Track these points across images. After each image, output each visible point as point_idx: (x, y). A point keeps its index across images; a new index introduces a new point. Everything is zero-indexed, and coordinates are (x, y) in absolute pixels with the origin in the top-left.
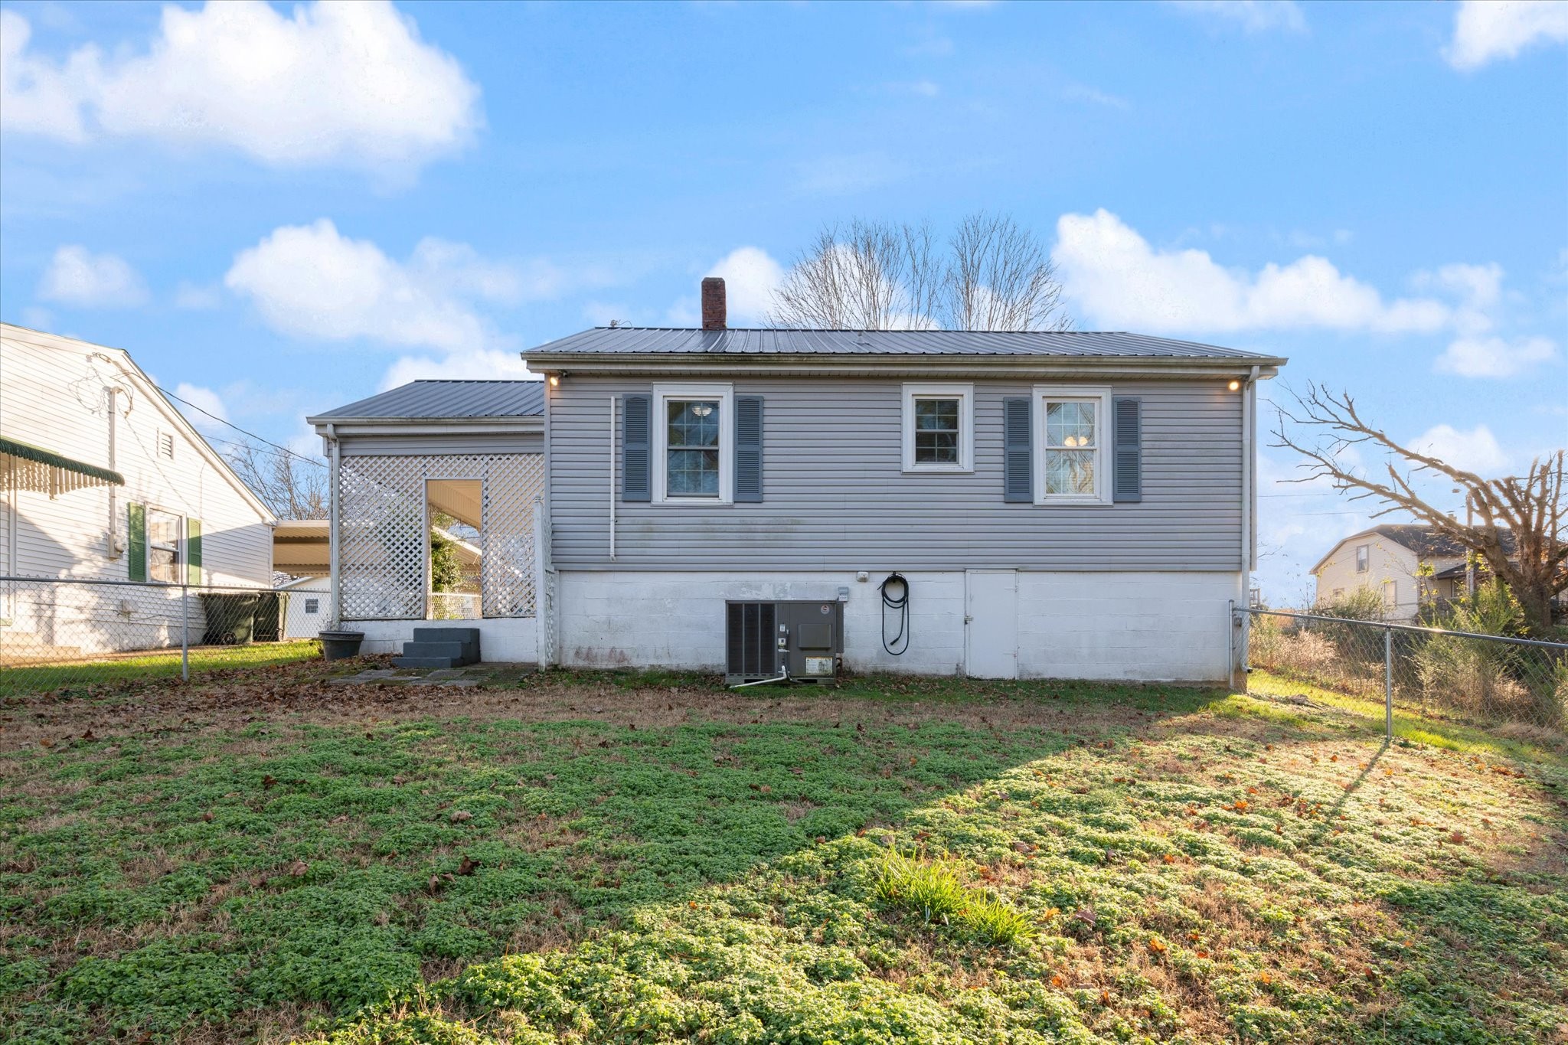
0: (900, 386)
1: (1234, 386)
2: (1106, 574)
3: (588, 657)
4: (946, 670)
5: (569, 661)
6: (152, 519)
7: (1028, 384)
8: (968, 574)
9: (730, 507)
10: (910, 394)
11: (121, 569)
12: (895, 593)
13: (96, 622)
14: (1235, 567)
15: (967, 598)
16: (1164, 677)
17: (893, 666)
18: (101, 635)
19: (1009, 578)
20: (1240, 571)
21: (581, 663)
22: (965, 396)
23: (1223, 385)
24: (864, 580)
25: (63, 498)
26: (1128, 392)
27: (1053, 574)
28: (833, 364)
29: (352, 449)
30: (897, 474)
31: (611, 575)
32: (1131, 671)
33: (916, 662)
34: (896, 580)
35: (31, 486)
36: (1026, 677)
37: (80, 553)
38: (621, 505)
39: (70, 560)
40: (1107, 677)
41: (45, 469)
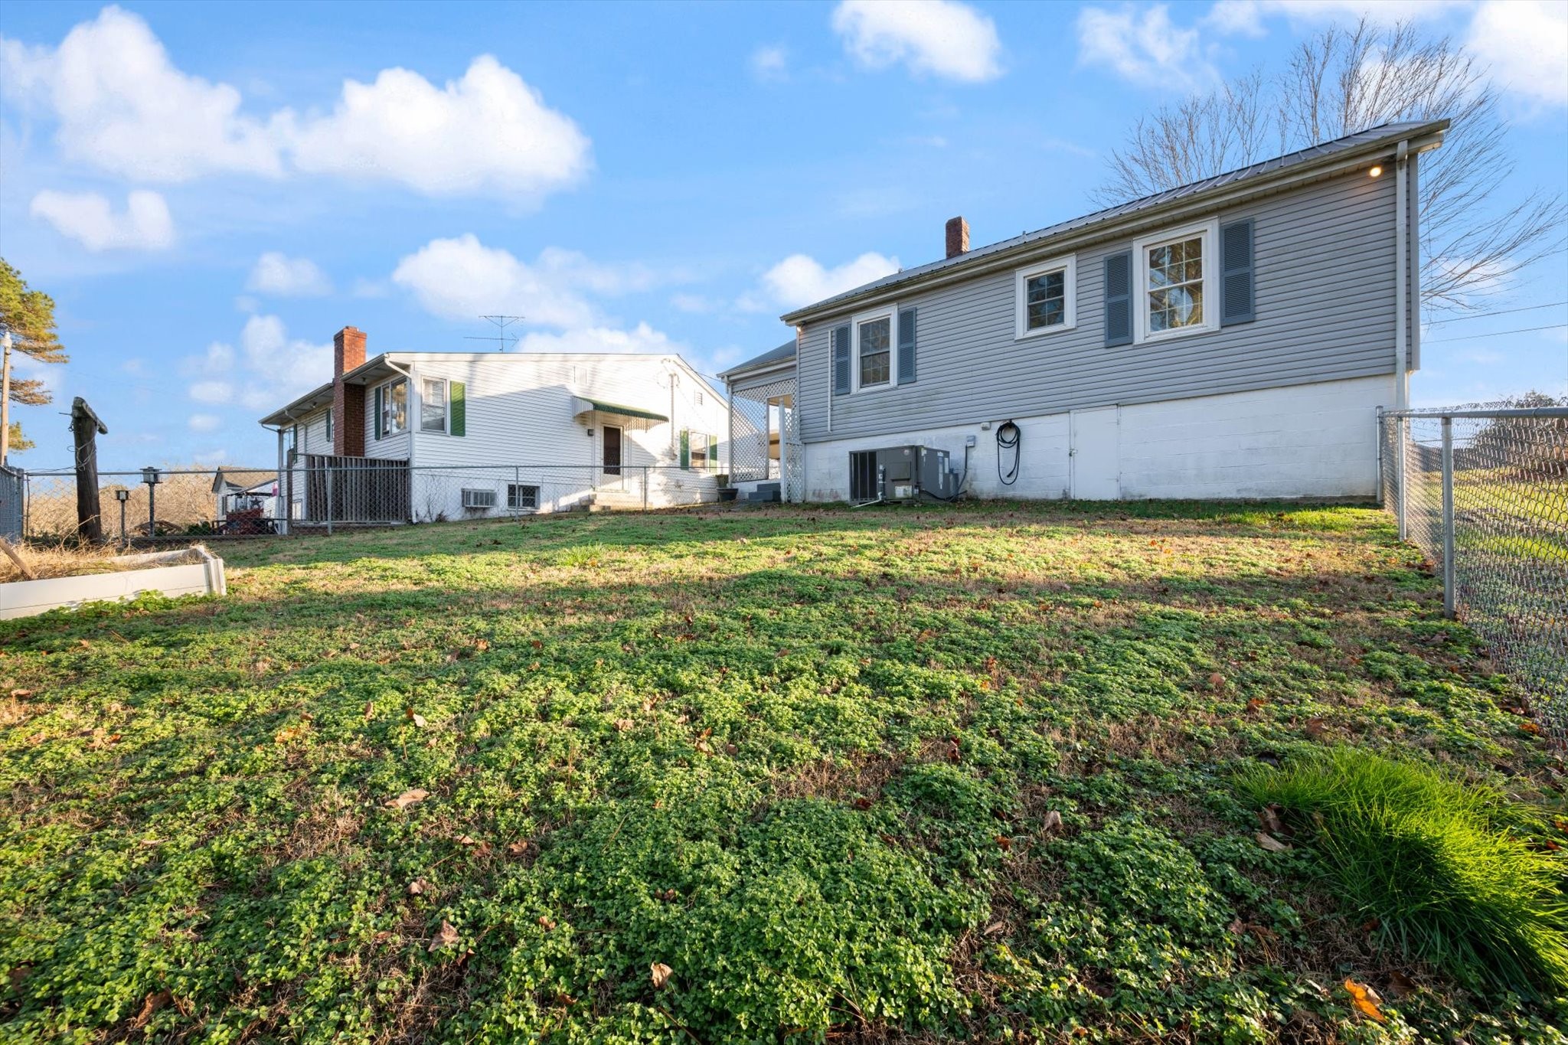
0: (1014, 273)
1: (1376, 172)
2: (1215, 398)
3: (820, 495)
4: (1054, 495)
5: (810, 498)
6: (692, 438)
7: (1128, 239)
8: (1072, 414)
9: (895, 389)
10: (1021, 279)
11: (678, 462)
12: (1010, 436)
13: (666, 491)
14: (1388, 369)
15: (1073, 434)
16: (1287, 494)
17: (1010, 493)
18: (668, 497)
19: (1111, 413)
20: (1394, 373)
21: (816, 500)
22: (1068, 265)
23: (1361, 175)
24: (985, 429)
25: (651, 431)
26: (1235, 217)
27: (1156, 405)
28: (958, 271)
29: (737, 387)
30: (1012, 342)
31: (828, 444)
32: (1245, 490)
33: (1024, 489)
34: (1009, 426)
35: (637, 427)
36: (1128, 498)
37: (659, 457)
38: (835, 398)
39: (655, 460)
40: (1216, 496)
41: (643, 420)
